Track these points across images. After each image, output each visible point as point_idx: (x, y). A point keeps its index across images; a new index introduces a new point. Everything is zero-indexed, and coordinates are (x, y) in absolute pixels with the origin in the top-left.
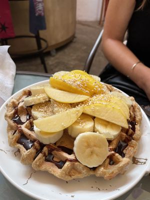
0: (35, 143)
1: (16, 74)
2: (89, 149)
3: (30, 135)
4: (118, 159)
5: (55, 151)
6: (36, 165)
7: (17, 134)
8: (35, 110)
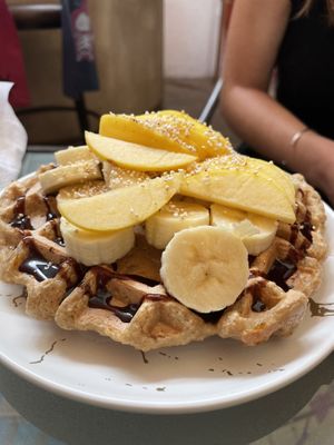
0: (65, 265)
1: (27, 151)
2: (199, 266)
3: (51, 249)
4: (275, 295)
5: (115, 280)
6: (66, 313)
7: (20, 250)
8: (65, 196)
